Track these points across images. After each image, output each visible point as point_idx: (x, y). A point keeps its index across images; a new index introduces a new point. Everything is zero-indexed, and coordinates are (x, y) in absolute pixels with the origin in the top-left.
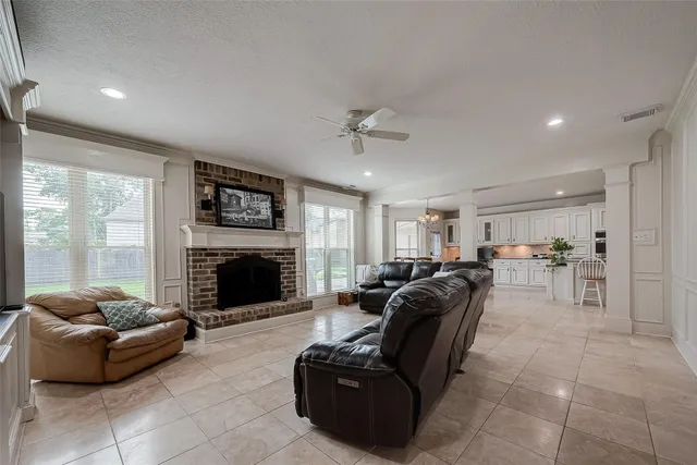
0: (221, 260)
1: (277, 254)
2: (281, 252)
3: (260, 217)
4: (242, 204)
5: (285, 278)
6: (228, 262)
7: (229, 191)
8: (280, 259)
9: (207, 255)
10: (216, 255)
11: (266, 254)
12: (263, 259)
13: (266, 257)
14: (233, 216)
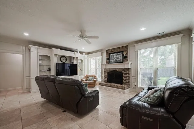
0: (108, 71)
1: (122, 70)
2: (124, 69)
3: (119, 59)
4: (114, 57)
5: (124, 78)
6: (110, 72)
7: (112, 54)
8: (123, 72)
9: (106, 70)
10: (107, 70)
11: (119, 70)
12: (118, 72)
13: (119, 71)
14: (112, 61)
